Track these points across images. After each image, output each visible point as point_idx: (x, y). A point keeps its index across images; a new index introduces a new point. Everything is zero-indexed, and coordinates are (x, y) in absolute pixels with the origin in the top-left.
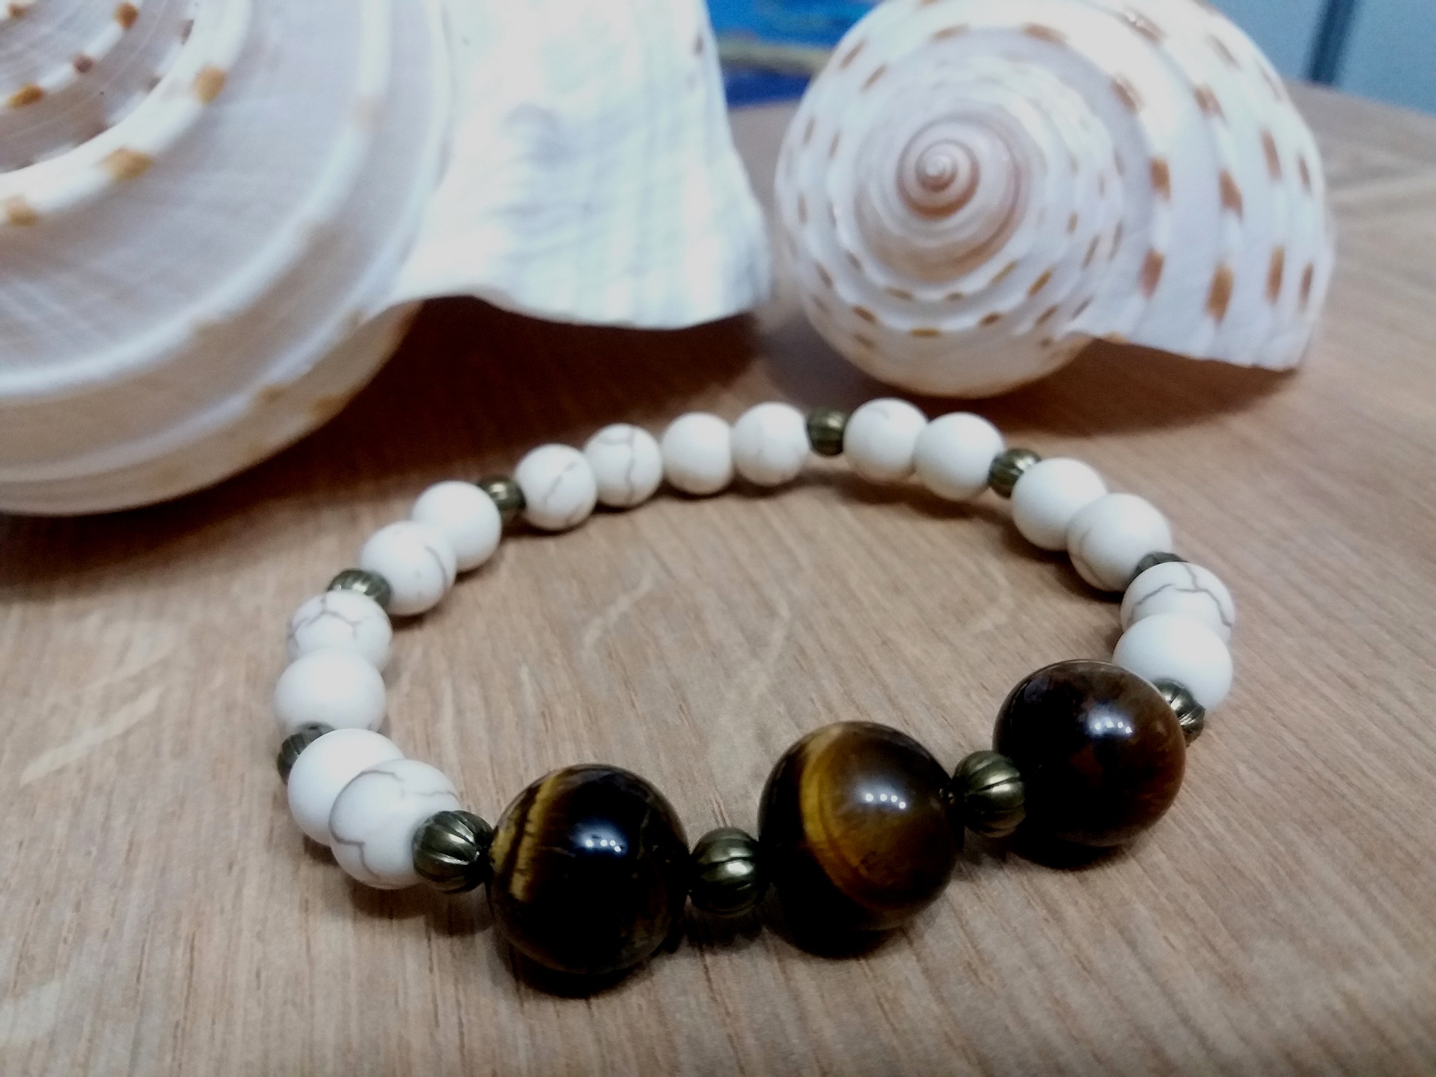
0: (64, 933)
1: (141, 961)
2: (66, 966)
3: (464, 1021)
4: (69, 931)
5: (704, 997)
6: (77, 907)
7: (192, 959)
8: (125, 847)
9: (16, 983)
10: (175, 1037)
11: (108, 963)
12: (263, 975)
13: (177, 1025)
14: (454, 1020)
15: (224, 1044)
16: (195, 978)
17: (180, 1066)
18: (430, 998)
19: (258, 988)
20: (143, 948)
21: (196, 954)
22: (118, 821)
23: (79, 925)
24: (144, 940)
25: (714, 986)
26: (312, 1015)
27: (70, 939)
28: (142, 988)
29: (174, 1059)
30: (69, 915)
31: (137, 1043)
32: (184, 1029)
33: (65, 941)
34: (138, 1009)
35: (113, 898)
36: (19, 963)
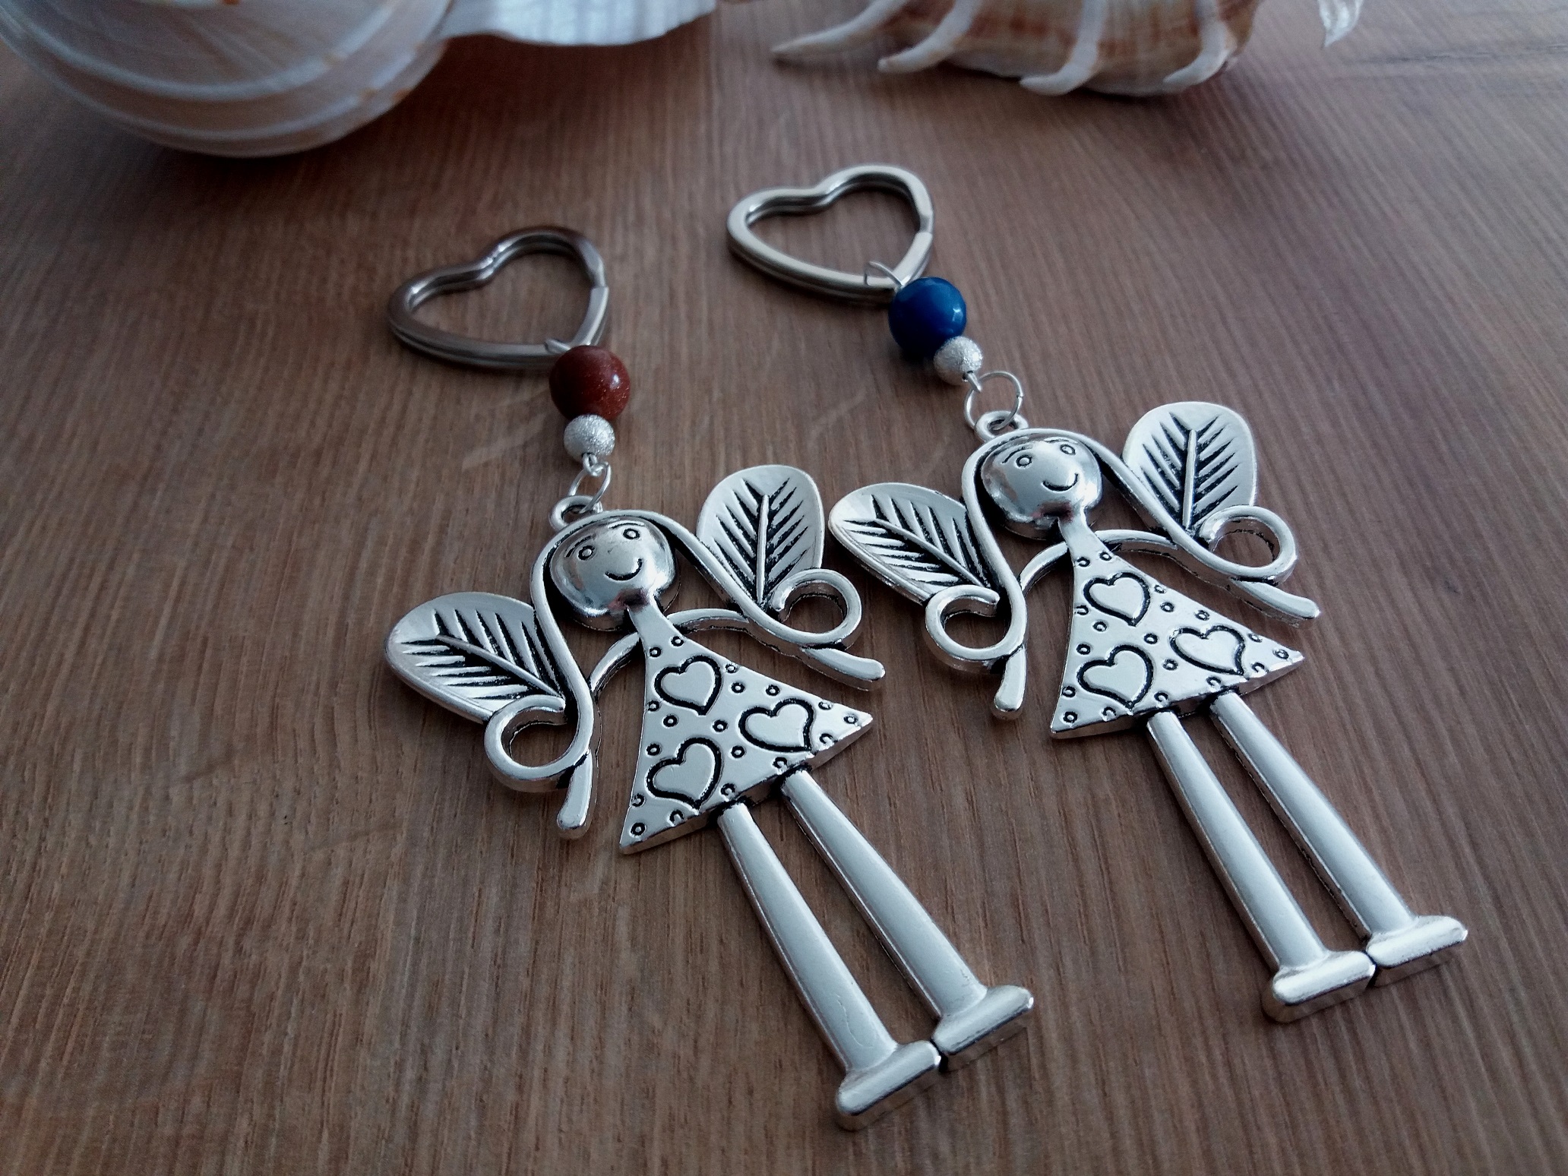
4: (500, 570)
6: (504, 558)
8: (529, 524)
27: (502, 575)
30: (499, 561)
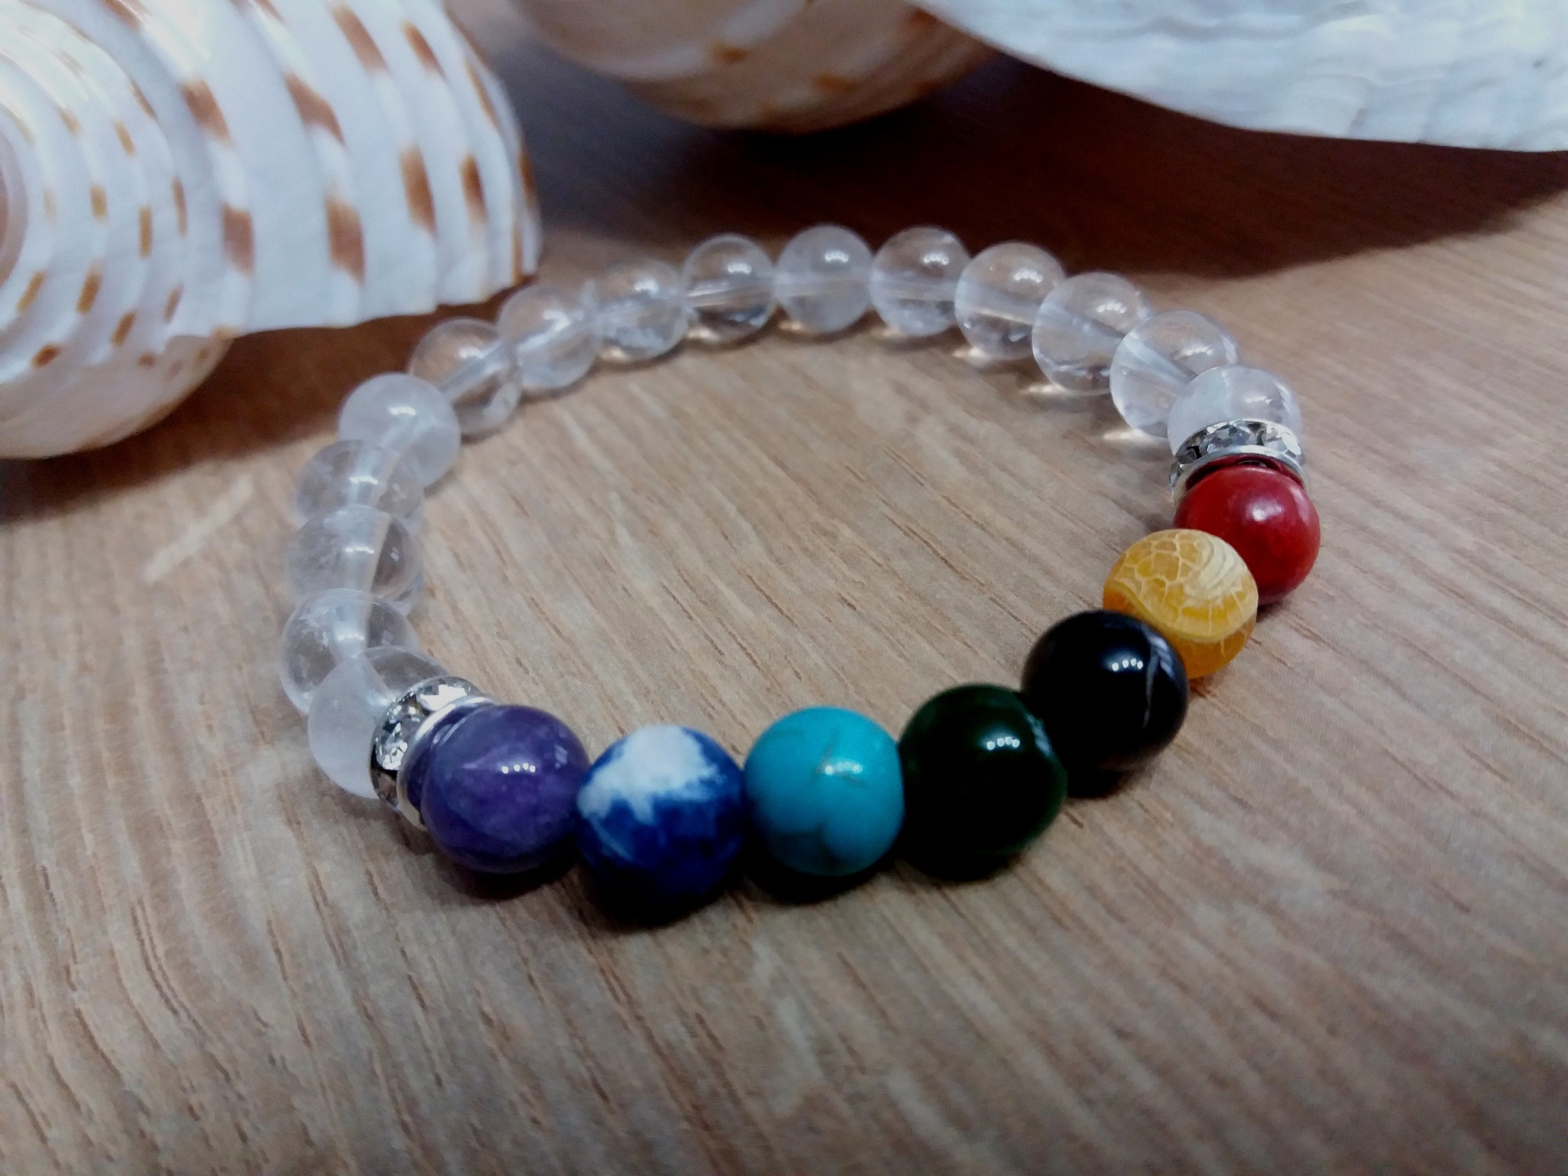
3: (745, 645)
5: (953, 578)
12: (524, 661)
14: (735, 646)
18: (702, 637)
19: (527, 673)
25: (959, 570)
26: (596, 677)
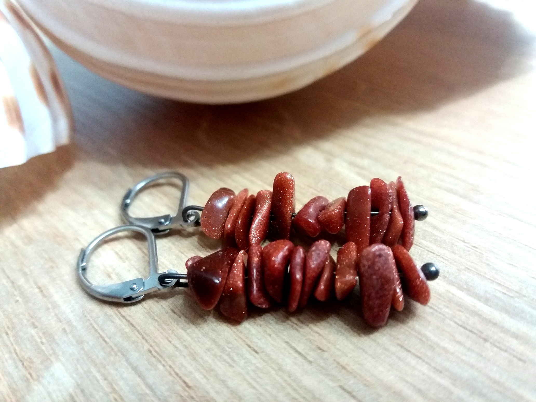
0: (39, 340)
1: (99, 334)
2: (55, 353)
7: (128, 321)
9: (30, 374)
10: (154, 357)
11: (80, 342)
13: (150, 352)
15: (186, 347)
16: (139, 328)
17: (170, 367)
20: (93, 327)
21: (128, 318)
22: (21, 281)
23: (44, 333)
24: (91, 324)
28: (111, 344)
29: (164, 366)
31: (135, 369)
32: (156, 351)
33: (42, 343)
34: (119, 354)
35: (53, 314)
36: (23, 364)
